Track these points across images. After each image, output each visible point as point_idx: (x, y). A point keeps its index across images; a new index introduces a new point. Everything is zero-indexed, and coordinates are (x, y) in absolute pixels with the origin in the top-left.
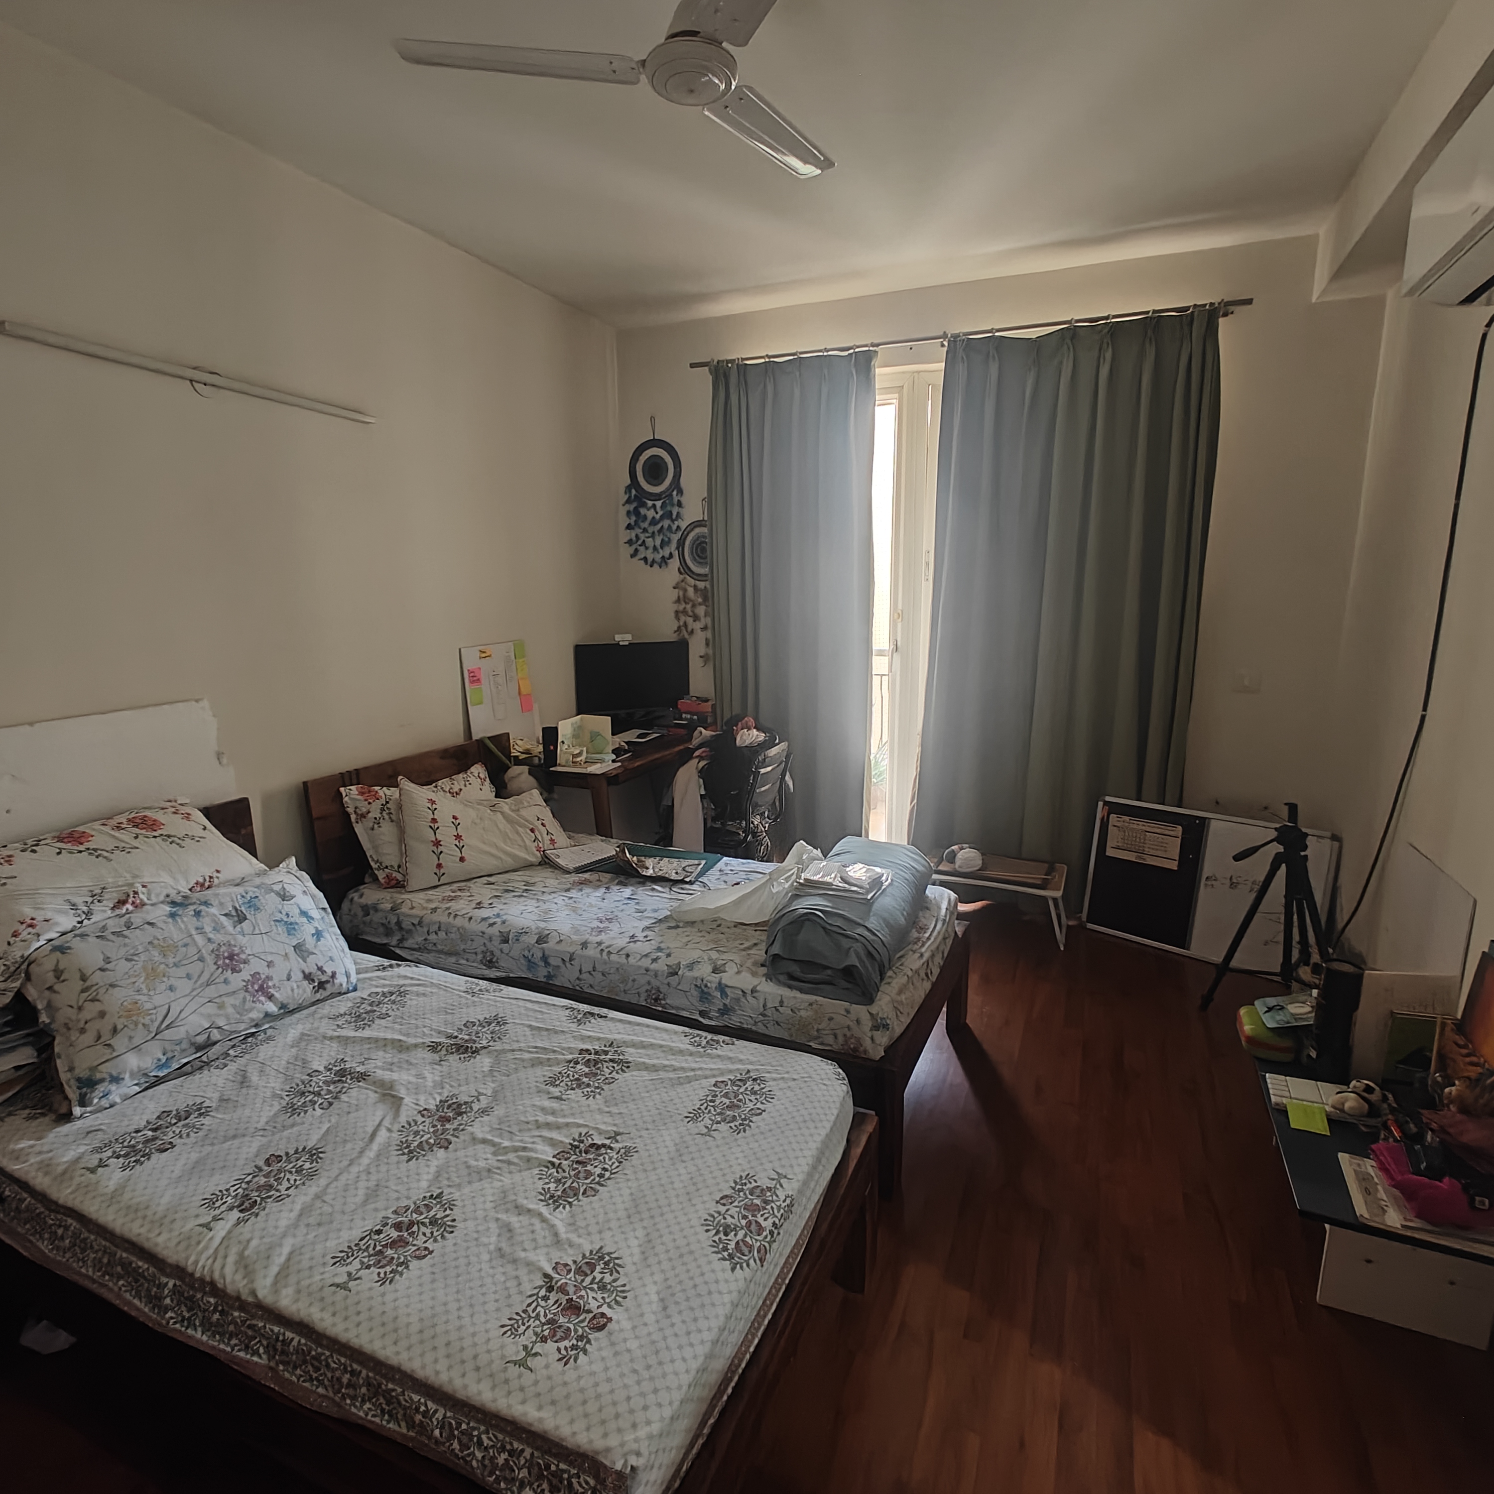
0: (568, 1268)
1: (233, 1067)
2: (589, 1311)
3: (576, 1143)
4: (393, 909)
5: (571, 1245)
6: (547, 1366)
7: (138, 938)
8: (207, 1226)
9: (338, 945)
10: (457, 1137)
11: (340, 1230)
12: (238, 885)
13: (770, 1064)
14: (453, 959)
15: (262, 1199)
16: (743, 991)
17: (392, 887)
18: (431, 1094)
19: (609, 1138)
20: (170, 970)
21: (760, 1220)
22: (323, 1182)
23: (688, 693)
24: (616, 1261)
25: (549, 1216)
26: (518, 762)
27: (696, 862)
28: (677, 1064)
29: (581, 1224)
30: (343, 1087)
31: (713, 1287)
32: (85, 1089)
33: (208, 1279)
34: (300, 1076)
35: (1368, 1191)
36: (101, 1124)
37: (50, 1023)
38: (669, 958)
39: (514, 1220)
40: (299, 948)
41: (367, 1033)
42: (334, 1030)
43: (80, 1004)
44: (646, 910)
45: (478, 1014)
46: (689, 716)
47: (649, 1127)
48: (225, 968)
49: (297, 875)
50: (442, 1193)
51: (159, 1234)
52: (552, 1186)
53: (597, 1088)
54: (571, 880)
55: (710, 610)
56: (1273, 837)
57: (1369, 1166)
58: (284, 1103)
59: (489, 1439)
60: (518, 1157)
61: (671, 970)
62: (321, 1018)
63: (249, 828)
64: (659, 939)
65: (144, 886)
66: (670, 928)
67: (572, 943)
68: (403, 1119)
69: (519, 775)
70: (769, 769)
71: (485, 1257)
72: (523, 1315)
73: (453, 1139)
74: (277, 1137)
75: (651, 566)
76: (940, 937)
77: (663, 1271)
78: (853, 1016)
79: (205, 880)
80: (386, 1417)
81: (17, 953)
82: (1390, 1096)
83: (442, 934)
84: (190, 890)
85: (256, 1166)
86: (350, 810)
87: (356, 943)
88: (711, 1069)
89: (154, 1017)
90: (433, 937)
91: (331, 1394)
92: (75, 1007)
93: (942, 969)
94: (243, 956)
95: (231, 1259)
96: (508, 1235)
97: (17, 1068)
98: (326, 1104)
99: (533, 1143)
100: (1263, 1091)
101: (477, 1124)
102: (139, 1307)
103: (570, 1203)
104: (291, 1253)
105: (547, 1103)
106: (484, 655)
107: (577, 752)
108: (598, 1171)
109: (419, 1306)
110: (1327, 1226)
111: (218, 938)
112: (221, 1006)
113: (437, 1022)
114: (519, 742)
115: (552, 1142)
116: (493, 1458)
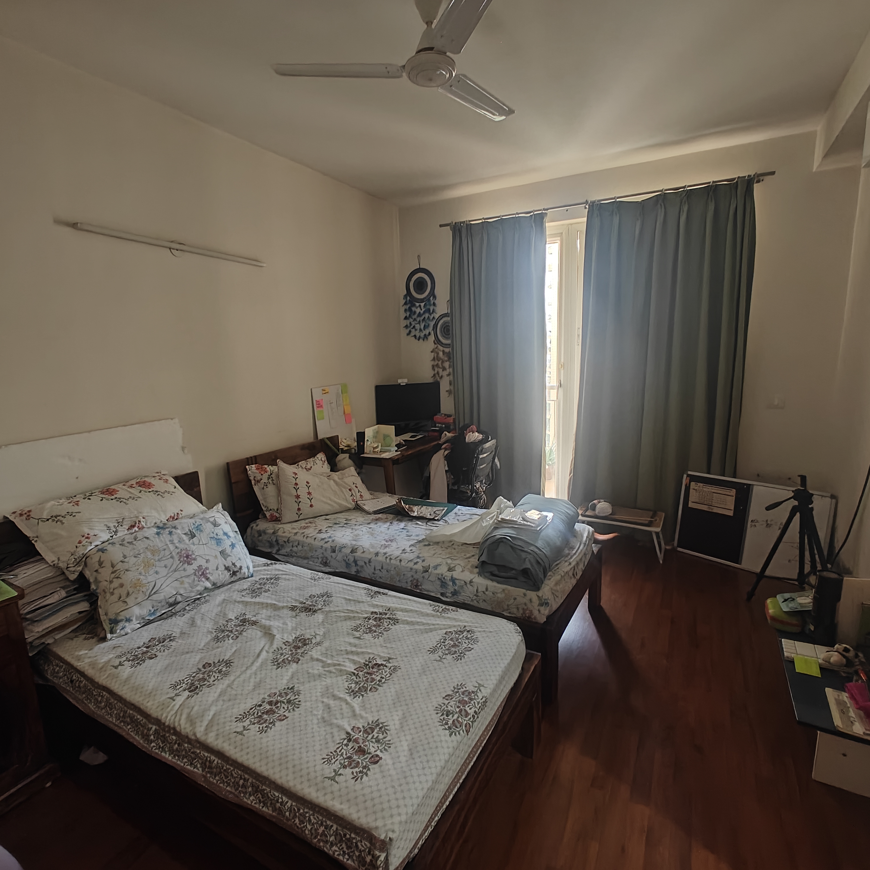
0: (360, 730)
1: (187, 616)
2: (370, 753)
3: (367, 663)
4: (274, 533)
5: (362, 717)
6: (346, 781)
7: (140, 545)
8: (172, 699)
9: (243, 552)
10: (304, 657)
11: (239, 703)
12: (191, 518)
13: (477, 623)
14: (306, 561)
15: (201, 686)
16: (465, 582)
17: (273, 521)
18: (290, 634)
19: (385, 661)
20: (157, 563)
21: (468, 709)
22: (232, 678)
23: (440, 412)
24: (386, 727)
25: (351, 702)
26: (343, 451)
27: (442, 508)
28: (425, 621)
29: (368, 706)
30: (244, 629)
31: (439, 744)
32: (113, 625)
33: (172, 726)
34: (222, 622)
35: (843, 712)
36: (121, 644)
37: (96, 589)
38: (424, 563)
39: (332, 702)
40: (222, 553)
41: (257, 600)
42: (241, 598)
43: (111, 579)
44: (412, 535)
45: (317, 591)
46: (440, 425)
47: (408, 655)
48: (184, 562)
49: (222, 513)
50: (294, 686)
51: (148, 702)
52: (353, 685)
53: (380, 633)
54: (371, 518)
55: (452, 364)
56: (791, 496)
57: (845, 696)
58: (213, 635)
59: (315, 819)
60: (335, 669)
61: (425, 569)
62: (234, 591)
63: (198, 488)
64: (418, 552)
65: (143, 518)
66: (425, 545)
67: (370, 553)
68: (275, 647)
69: (344, 459)
70: (485, 455)
71: (315, 721)
72: (334, 753)
73: (301, 658)
74: (210, 653)
75: (419, 340)
76: (582, 553)
77: (411, 734)
78: (528, 597)
79: (175, 515)
80: (262, 804)
81: (81, 551)
82: (861, 655)
83: (300, 547)
84: (167, 520)
85: (198, 669)
86: (252, 478)
87: (253, 551)
88: (444, 625)
89: (148, 587)
90: (295, 549)
91: (233, 791)
92: (108, 580)
93: (584, 572)
94: (194, 556)
95: (184, 716)
96: (328, 710)
97: (80, 613)
98: (235, 637)
99: (344, 662)
100: (781, 649)
101: (314, 651)
102: (138, 740)
103: (363, 695)
104: (214, 714)
105: (352, 641)
106: (324, 392)
107: (375, 446)
108: (378, 678)
109: (279, 746)
110: (819, 732)
111: (181, 546)
112: (182, 583)
113: (294, 594)
114: (344, 441)
115: (354, 662)
116: (316, 830)
